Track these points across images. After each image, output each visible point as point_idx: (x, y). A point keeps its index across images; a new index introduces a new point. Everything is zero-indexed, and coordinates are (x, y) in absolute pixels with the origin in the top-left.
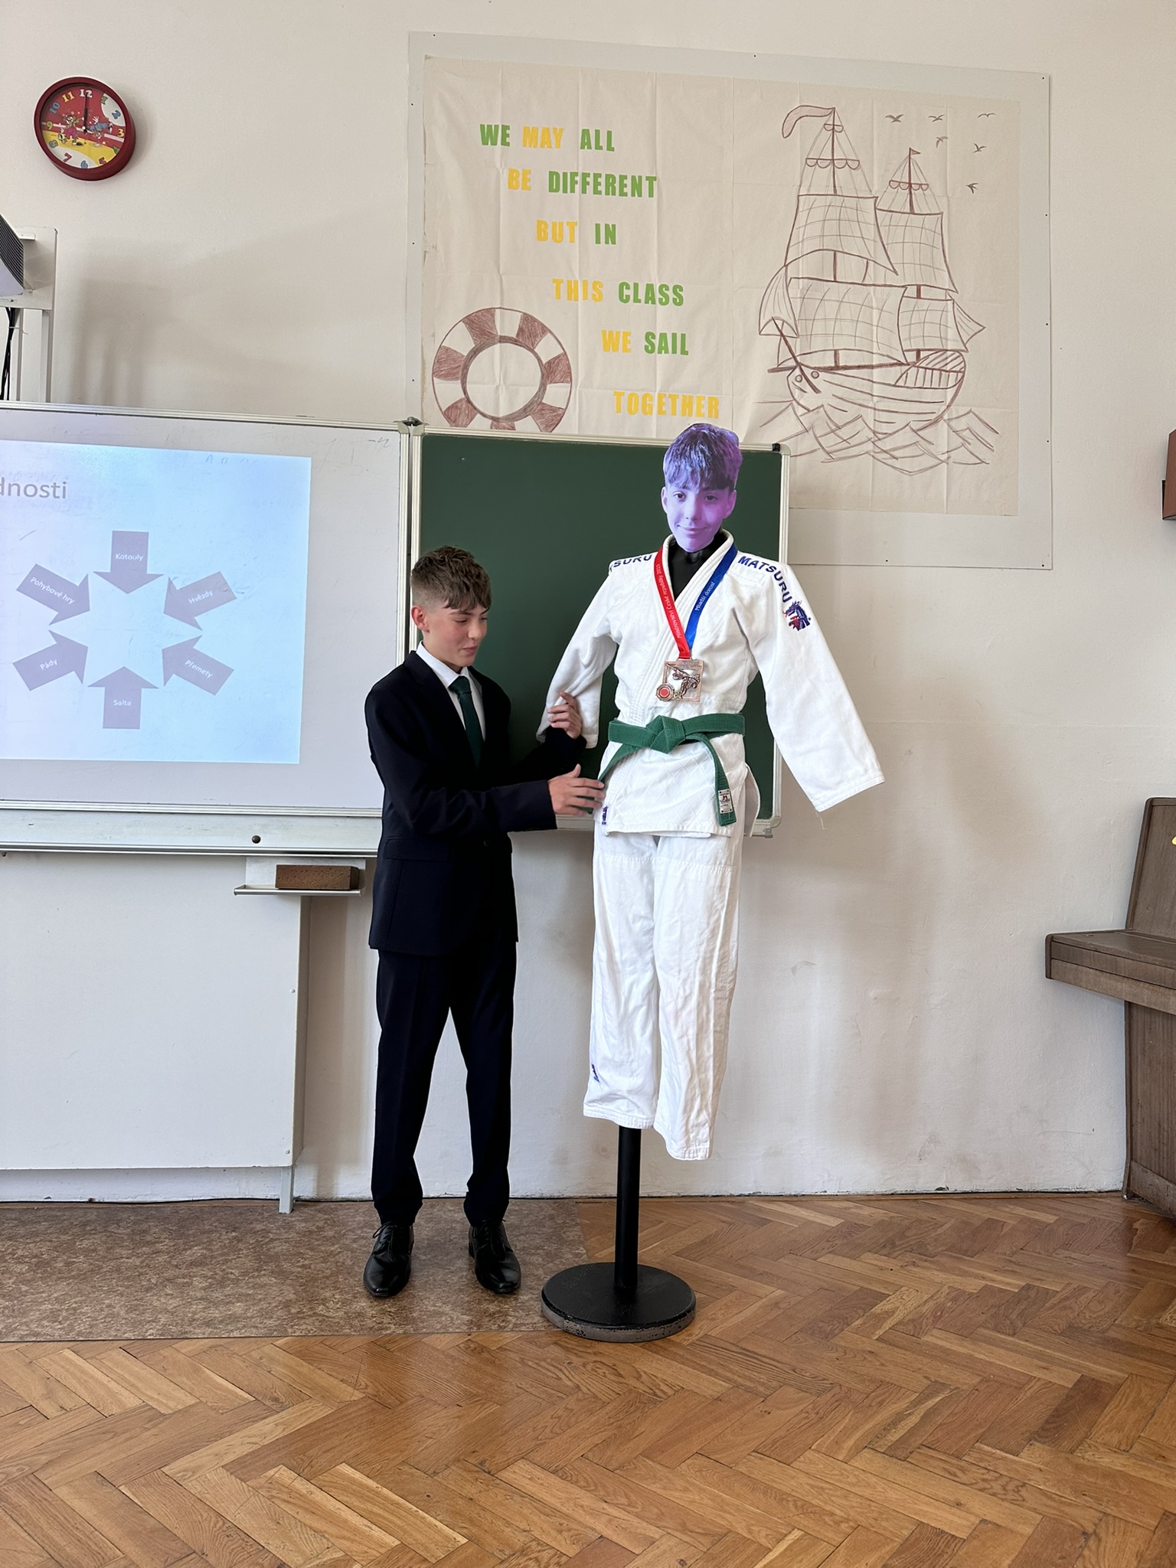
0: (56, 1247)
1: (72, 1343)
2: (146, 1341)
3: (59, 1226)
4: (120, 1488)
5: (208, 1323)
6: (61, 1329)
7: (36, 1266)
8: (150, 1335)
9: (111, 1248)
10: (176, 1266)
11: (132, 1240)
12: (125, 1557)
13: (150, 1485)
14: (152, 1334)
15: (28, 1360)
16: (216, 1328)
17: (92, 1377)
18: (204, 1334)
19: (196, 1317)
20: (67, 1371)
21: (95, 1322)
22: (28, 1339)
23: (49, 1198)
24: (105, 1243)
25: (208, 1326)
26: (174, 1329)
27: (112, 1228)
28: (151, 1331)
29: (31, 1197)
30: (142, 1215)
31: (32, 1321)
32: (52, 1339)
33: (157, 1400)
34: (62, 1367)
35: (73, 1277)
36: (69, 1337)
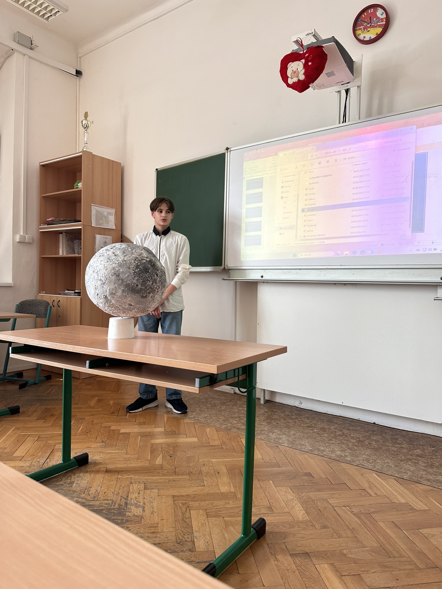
0: (364, 436)
1: (376, 472)
2: (404, 480)
3: (364, 429)
4: (403, 531)
5: (429, 480)
6: (371, 466)
7: (358, 441)
8: (405, 478)
9: (384, 442)
10: (411, 455)
11: (392, 441)
12: (410, 558)
13: (415, 535)
14: (406, 478)
15: (361, 473)
16: (432, 483)
17: (385, 486)
18: (427, 484)
19: (424, 476)
20: (376, 481)
21: (383, 467)
22: (360, 466)
23: (359, 419)
24: (382, 439)
25: (429, 481)
26: (414, 478)
27: (384, 435)
28: (405, 476)
29: (353, 417)
30: (394, 432)
31: (360, 460)
32: (368, 468)
33: (412, 503)
34: (374, 479)
35: (372, 448)
36: (375, 469)
